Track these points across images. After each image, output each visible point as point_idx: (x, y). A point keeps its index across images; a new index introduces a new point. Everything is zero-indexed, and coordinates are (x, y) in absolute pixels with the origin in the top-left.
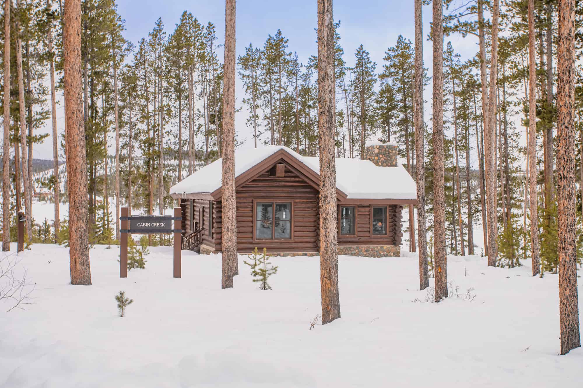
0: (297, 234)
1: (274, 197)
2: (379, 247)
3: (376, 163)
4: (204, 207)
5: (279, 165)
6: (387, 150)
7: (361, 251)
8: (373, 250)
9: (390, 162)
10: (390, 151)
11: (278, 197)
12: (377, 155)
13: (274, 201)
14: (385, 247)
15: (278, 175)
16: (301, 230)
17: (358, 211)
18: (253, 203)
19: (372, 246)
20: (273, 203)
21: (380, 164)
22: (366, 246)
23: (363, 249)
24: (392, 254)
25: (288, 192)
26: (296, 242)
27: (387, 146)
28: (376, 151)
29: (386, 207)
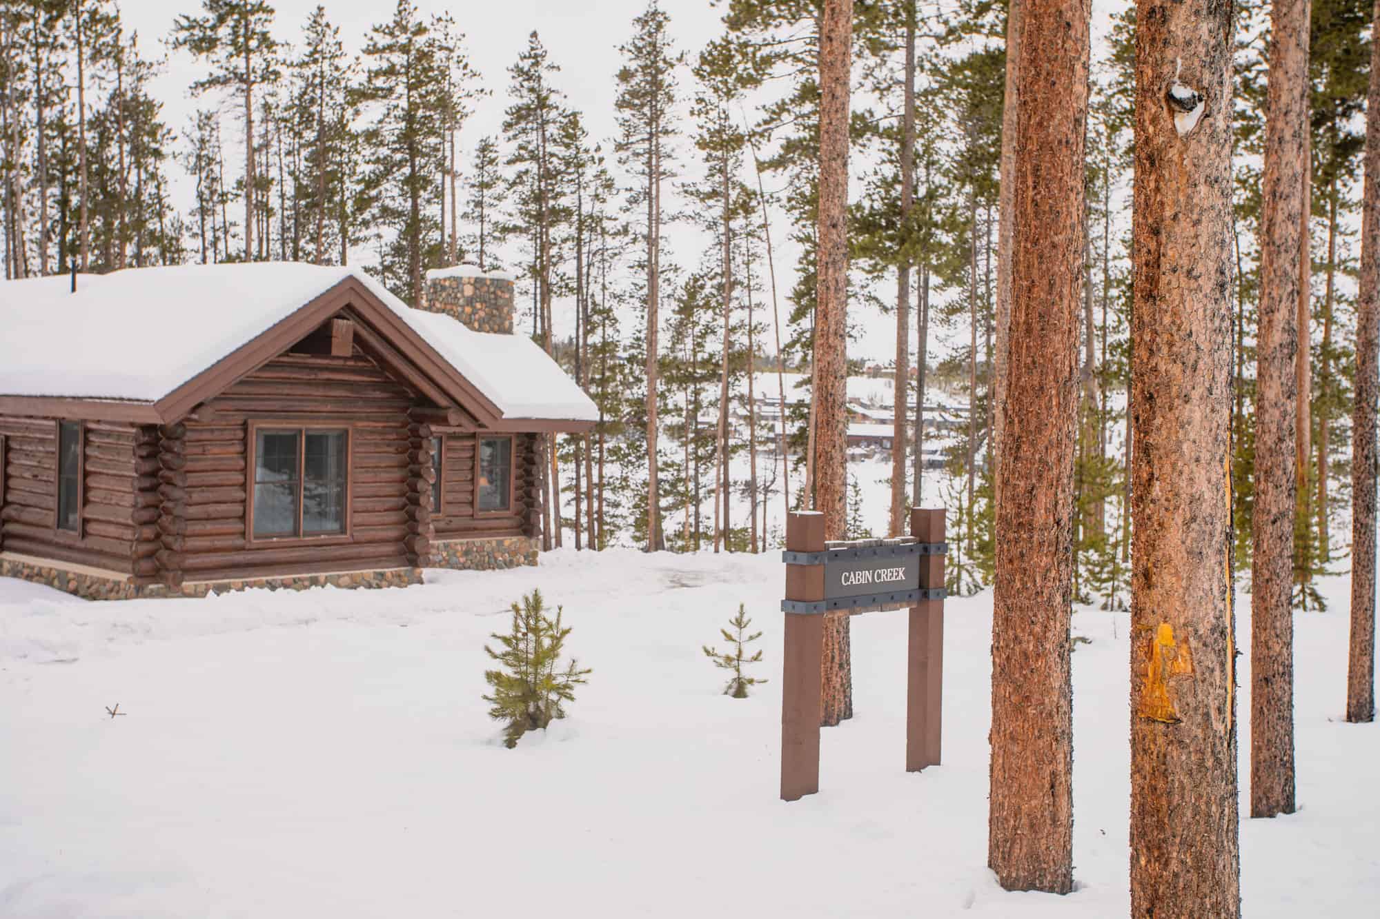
0: (358, 518)
1: (302, 414)
2: (494, 541)
3: (468, 323)
4: (7, 438)
5: (340, 321)
6: (492, 289)
7: (454, 555)
8: (481, 549)
9: (498, 321)
10: (499, 293)
11: (313, 415)
12: (470, 301)
13: (303, 427)
14: (508, 541)
15: (335, 352)
16: (370, 506)
17: (449, 449)
18: (245, 431)
19: (478, 541)
20: (300, 431)
21: (476, 325)
22: (465, 541)
23: (459, 548)
24: (522, 559)
25: (338, 399)
26: (357, 543)
27: (492, 280)
28: (469, 291)
29: (510, 440)
